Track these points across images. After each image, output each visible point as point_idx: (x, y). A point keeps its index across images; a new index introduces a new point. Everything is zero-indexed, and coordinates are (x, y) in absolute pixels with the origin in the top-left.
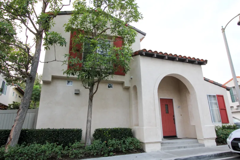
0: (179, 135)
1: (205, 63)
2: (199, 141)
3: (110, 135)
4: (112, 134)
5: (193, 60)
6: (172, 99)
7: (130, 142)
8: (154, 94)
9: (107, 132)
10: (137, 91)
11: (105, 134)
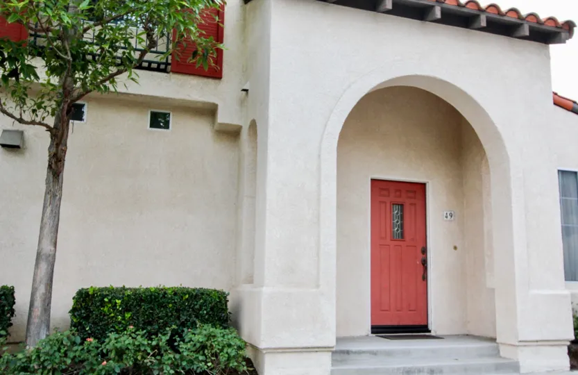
0: (436, 322)
1: (563, 35)
2: (502, 348)
3: (128, 315)
4: (137, 312)
5: (512, 18)
6: (423, 185)
7: (198, 345)
8: (319, 156)
9: (118, 302)
10: (256, 143)
11: (106, 309)
